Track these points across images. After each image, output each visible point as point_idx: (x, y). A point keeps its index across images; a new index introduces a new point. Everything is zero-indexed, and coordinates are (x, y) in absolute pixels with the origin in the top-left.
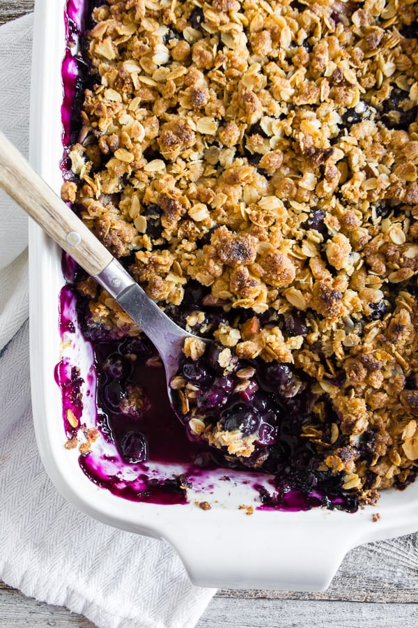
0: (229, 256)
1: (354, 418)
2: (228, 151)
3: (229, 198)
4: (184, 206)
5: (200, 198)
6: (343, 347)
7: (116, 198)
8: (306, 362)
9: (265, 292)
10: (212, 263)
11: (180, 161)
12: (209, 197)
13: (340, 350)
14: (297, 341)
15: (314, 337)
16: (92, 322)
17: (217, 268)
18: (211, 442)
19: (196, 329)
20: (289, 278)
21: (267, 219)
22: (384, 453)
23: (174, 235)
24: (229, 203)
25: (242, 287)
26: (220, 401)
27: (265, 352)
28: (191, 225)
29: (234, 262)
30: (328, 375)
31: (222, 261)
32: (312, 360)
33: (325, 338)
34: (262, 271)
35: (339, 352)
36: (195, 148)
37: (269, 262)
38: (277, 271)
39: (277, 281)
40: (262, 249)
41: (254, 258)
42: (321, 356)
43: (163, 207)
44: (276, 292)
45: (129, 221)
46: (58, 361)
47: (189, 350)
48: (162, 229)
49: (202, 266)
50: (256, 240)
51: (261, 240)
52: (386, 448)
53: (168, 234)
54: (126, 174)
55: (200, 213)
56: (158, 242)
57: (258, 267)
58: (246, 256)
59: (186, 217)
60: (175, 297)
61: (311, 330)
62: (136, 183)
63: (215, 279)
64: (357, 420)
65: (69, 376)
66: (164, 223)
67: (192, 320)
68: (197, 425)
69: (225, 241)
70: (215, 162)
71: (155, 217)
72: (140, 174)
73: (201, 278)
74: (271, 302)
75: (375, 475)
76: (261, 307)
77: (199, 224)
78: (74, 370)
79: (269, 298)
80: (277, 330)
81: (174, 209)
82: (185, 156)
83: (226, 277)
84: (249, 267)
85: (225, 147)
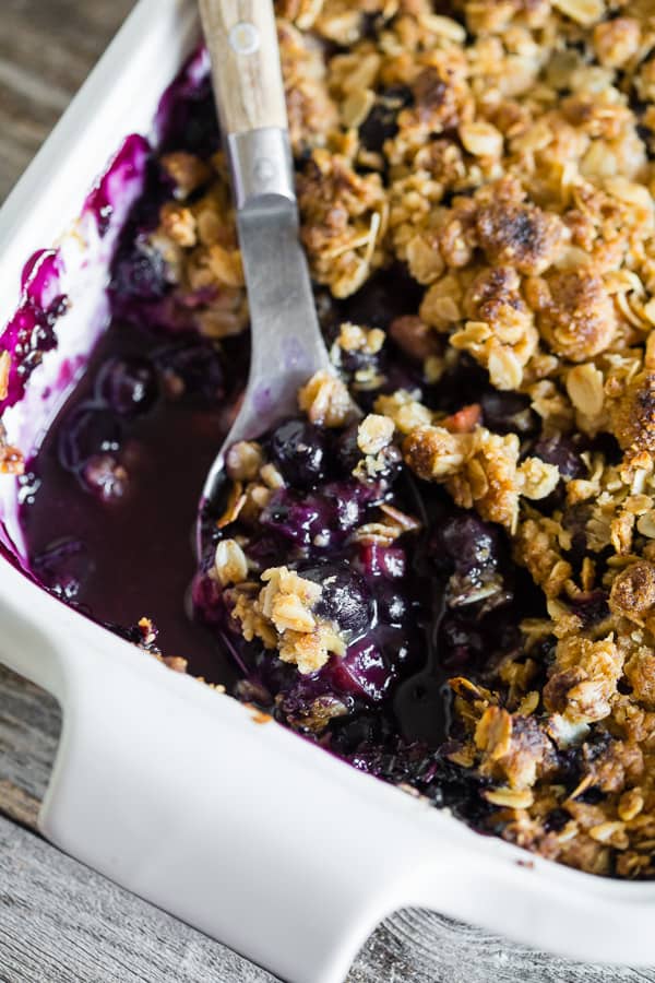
0: (496, 230)
1: (584, 675)
2: (596, 72)
3: (554, 144)
4: (459, 112)
5: (497, 119)
6: (635, 531)
7: (333, 49)
8: (538, 543)
9: (530, 348)
10: (455, 229)
11: (495, 45)
12: (514, 121)
13: (626, 532)
14: (544, 477)
15: (583, 488)
16: (148, 243)
17: (460, 244)
18: (237, 612)
19: (349, 365)
20: (592, 338)
21: (607, 212)
22: (612, 785)
23: (409, 161)
24: (549, 156)
25: (490, 298)
26: (315, 531)
27: (464, 470)
28: (451, 152)
29: (499, 246)
30: (571, 586)
31: (478, 236)
32: (554, 543)
33: (605, 500)
34: (544, 299)
35: (621, 534)
36: (538, 35)
37: (569, 287)
38: (575, 308)
39: (566, 331)
40: (568, 259)
41: (542, 264)
42: (579, 541)
43: (419, 92)
44: (551, 363)
45: (337, 95)
46: (48, 245)
47: (314, 396)
48: (394, 131)
49: (432, 229)
50: (566, 233)
51: (576, 241)
52: (621, 775)
53: (397, 149)
54: (379, 13)
55: (485, 142)
56: (369, 158)
57: (542, 286)
58: (529, 247)
59: (451, 135)
60: (341, 273)
61: (583, 473)
62: (388, 42)
63: (446, 270)
64: (588, 679)
65: (47, 299)
66: (404, 119)
67: (352, 335)
68: (232, 560)
69: (503, 202)
70: (561, 84)
71: (394, 103)
72: (406, 26)
73: (416, 254)
74: (532, 375)
75: (569, 816)
76: (507, 371)
77: (469, 158)
78: (60, 299)
79: (530, 365)
80: (513, 440)
81: (437, 101)
82: (510, 40)
83: (466, 277)
84: (524, 277)
85: (596, 62)
